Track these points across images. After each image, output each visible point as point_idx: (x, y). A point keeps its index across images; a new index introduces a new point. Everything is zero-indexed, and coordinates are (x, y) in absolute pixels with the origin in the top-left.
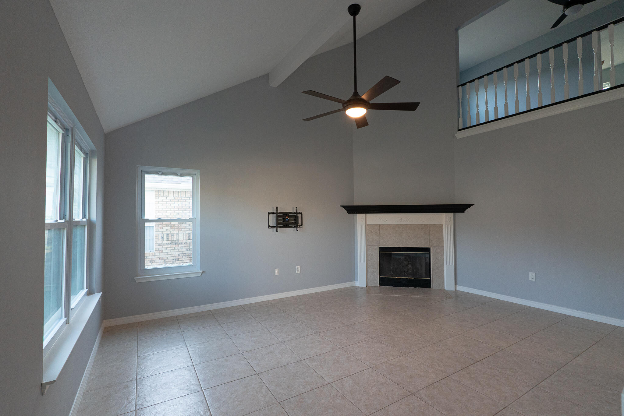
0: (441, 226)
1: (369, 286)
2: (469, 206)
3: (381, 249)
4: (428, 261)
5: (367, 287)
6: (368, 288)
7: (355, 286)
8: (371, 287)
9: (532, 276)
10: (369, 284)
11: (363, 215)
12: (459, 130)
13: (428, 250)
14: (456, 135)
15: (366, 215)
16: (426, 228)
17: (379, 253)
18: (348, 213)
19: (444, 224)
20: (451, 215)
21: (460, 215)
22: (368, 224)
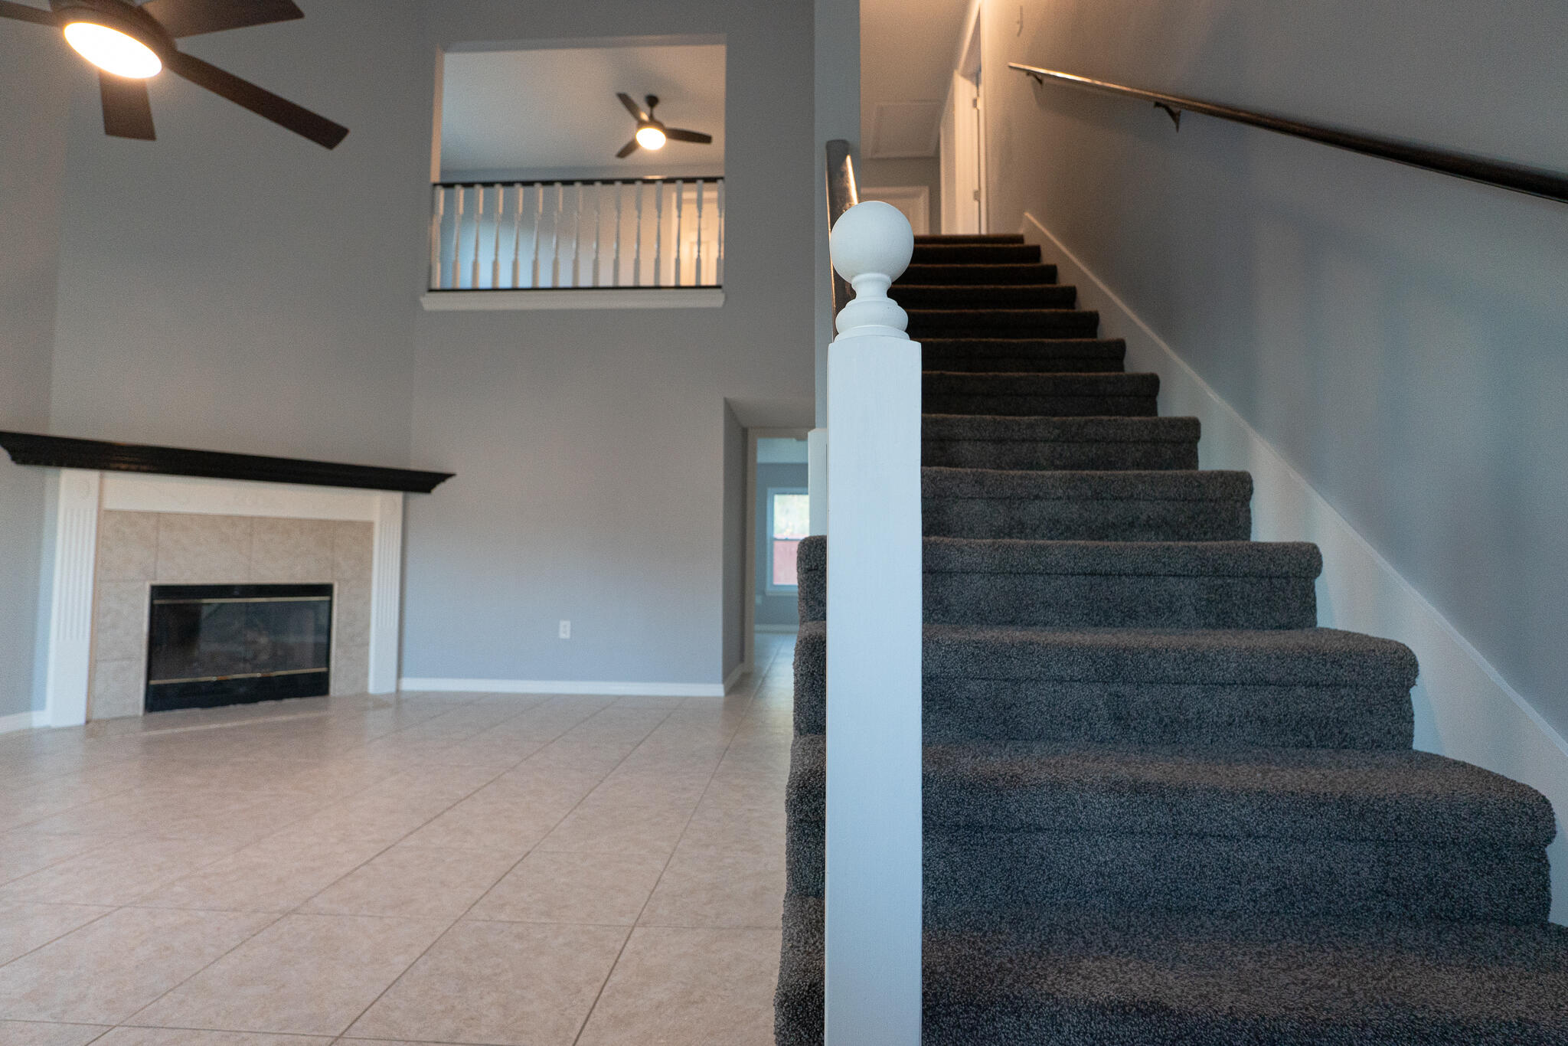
0: (368, 526)
1: (98, 721)
2: (442, 477)
3: (158, 591)
4: (324, 621)
5: (90, 725)
6: (93, 727)
7: (31, 730)
8: (108, 721)
9: (565, 631)
10: (99, 714)
11: (92, 476)
12: (431, 290)
13: (325, 590)
14: (422, 299)
15: (101, 477)
16: (325, 530)
17: (152, 606)
18: (14, 459)
19: (376, 518)
20: (397, 497)
21: (418, 500)
22: (109, 504)
